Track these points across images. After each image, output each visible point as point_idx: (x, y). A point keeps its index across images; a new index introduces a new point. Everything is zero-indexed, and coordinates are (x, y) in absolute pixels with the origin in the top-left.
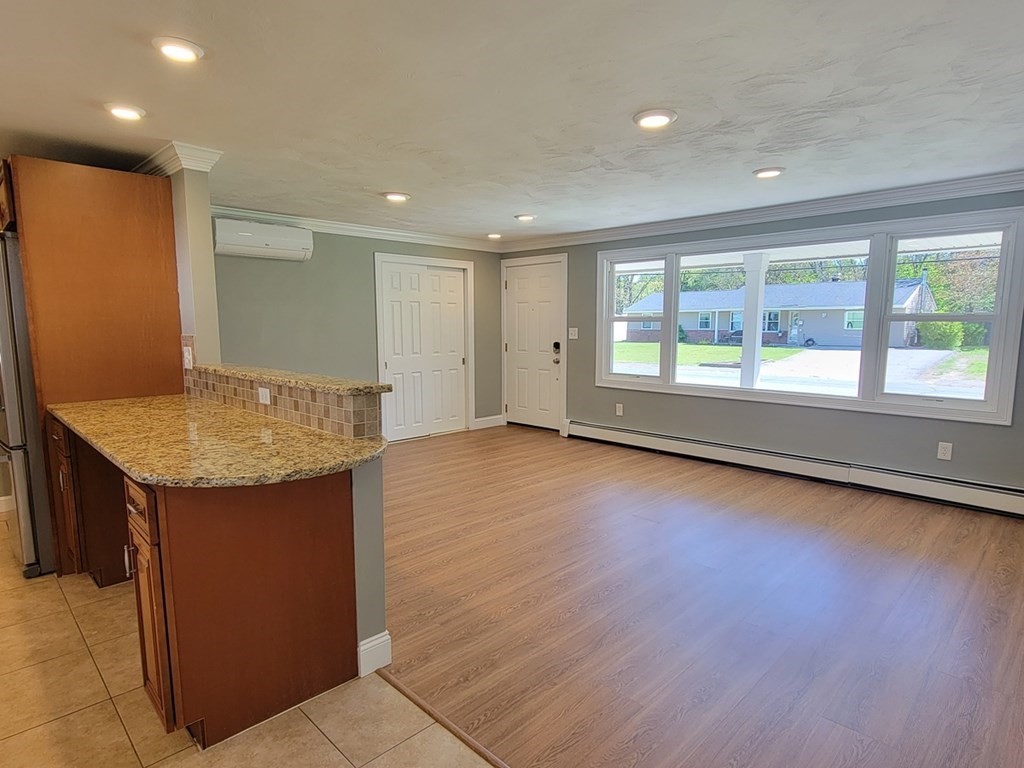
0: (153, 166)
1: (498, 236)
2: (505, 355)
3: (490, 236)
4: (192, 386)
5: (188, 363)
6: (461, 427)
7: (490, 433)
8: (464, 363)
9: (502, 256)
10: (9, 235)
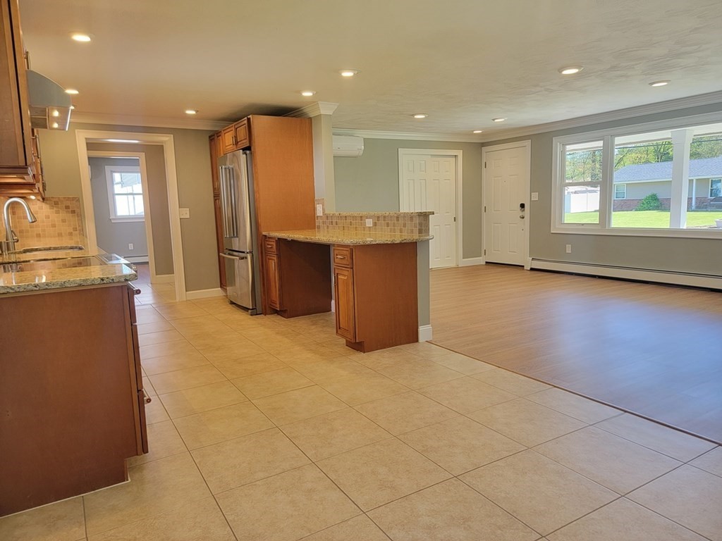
0: (301, 112)
1: (480, 132)
2: (484, 215)
3: (475, 132)
4: (321, 224)
5: (319, 212)
6: (453, 265)
7: (475, 268)
8: (455, 220)
9: (483, 145)
10: (248, 152)
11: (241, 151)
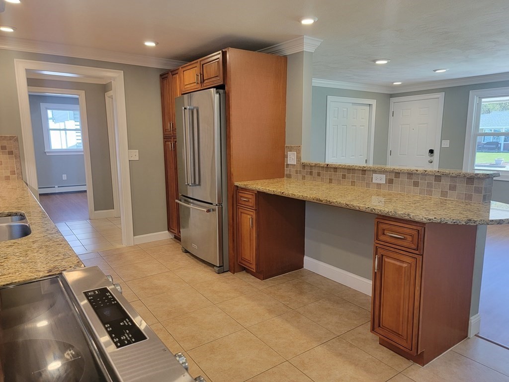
2: (389, 158)
3: (395, 84)
4: (293, 174)
5: (292, 161)
8: (366, 163)
9: (392, 96)
10: (221, 91)
11: (213, 90)
